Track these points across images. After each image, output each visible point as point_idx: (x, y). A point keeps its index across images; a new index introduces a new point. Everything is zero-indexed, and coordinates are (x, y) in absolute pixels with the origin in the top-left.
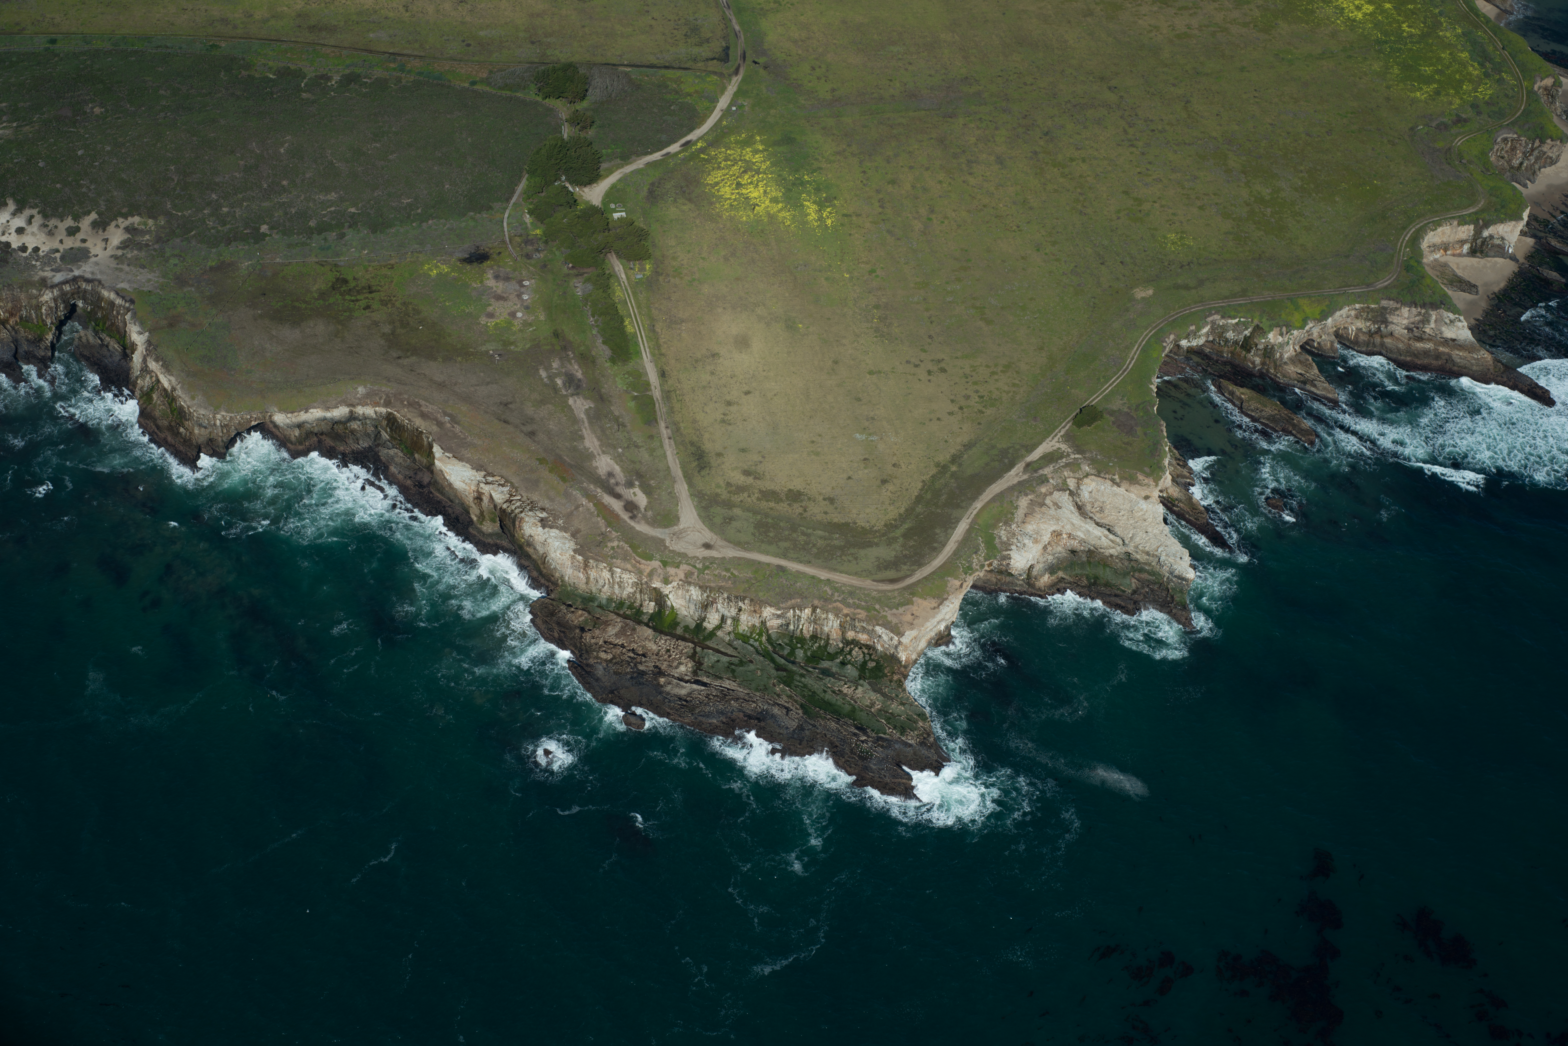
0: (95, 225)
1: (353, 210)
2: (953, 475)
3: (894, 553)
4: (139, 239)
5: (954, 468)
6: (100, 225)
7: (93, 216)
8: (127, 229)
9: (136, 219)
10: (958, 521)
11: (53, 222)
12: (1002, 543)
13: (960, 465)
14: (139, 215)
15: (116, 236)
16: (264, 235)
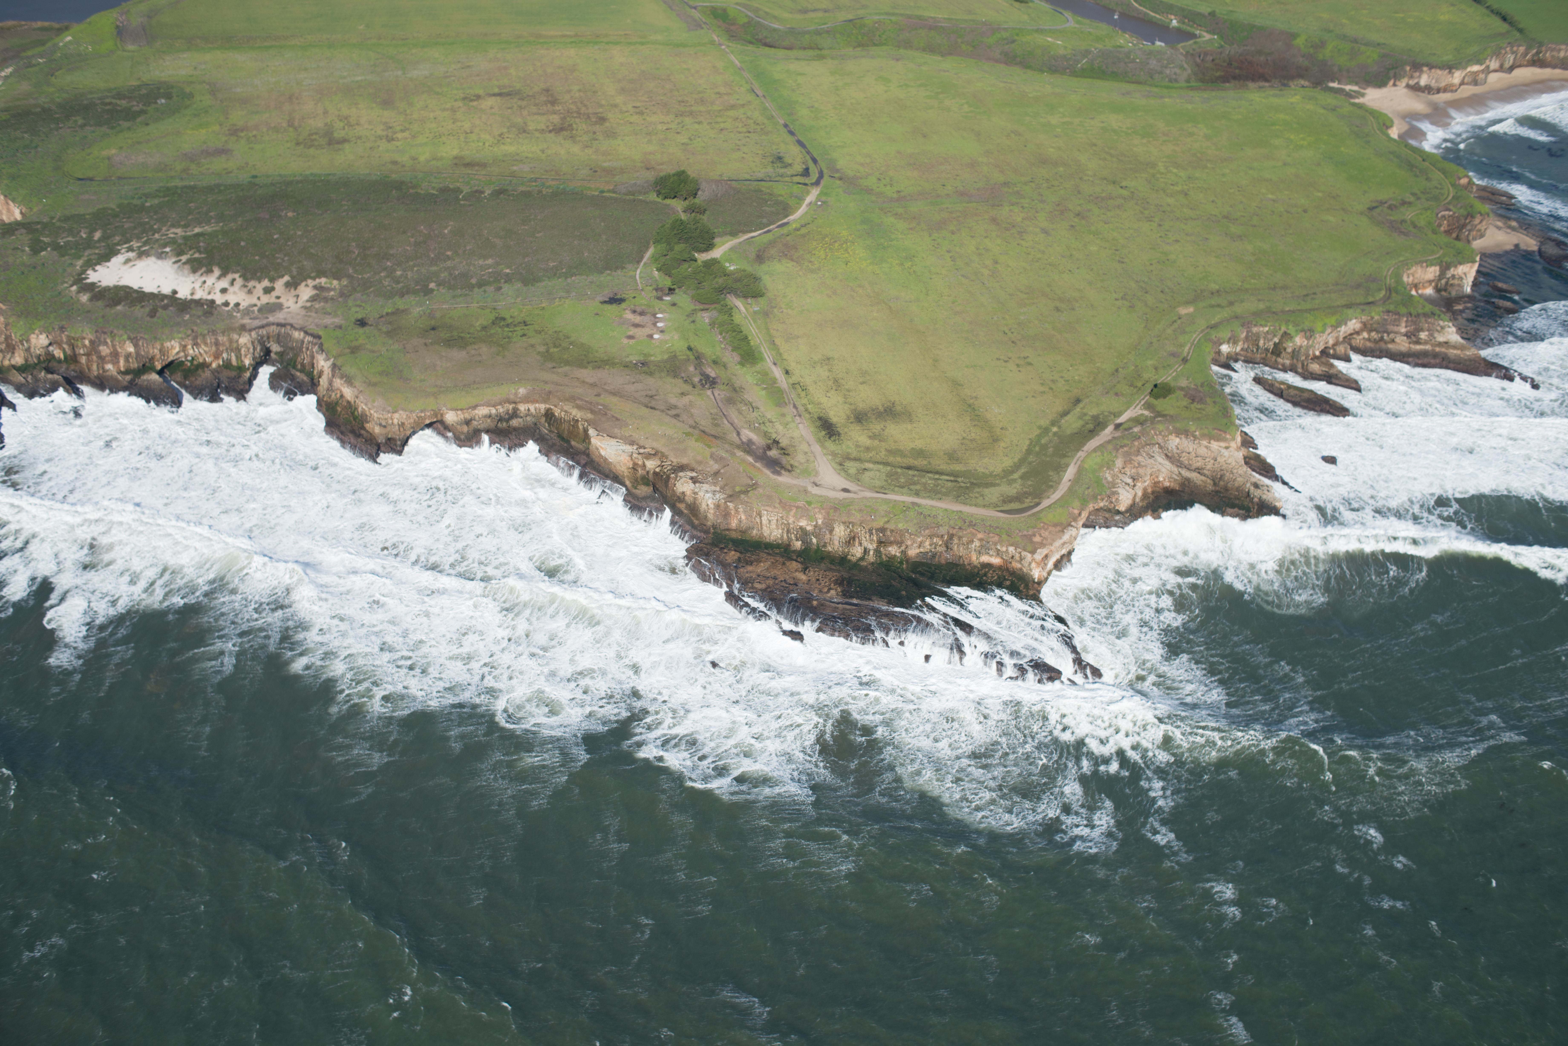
0: (288, 285)
1: (508, 271)
2: (1055, 434)
3: (1015, 491)
4: (326, 294)
5: (1055, 429)
6: (293, 285)
7: (287, 278)
8: (315, 287)
9: (323, 280)
10: (1067, 465)
11: (251, 284)
12: (1108, 482)
13: (1059, 427)
14: (326, 277)
15: (306, 292)
16: (432, 290)
